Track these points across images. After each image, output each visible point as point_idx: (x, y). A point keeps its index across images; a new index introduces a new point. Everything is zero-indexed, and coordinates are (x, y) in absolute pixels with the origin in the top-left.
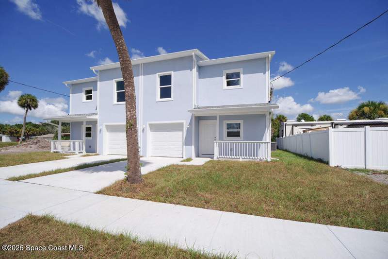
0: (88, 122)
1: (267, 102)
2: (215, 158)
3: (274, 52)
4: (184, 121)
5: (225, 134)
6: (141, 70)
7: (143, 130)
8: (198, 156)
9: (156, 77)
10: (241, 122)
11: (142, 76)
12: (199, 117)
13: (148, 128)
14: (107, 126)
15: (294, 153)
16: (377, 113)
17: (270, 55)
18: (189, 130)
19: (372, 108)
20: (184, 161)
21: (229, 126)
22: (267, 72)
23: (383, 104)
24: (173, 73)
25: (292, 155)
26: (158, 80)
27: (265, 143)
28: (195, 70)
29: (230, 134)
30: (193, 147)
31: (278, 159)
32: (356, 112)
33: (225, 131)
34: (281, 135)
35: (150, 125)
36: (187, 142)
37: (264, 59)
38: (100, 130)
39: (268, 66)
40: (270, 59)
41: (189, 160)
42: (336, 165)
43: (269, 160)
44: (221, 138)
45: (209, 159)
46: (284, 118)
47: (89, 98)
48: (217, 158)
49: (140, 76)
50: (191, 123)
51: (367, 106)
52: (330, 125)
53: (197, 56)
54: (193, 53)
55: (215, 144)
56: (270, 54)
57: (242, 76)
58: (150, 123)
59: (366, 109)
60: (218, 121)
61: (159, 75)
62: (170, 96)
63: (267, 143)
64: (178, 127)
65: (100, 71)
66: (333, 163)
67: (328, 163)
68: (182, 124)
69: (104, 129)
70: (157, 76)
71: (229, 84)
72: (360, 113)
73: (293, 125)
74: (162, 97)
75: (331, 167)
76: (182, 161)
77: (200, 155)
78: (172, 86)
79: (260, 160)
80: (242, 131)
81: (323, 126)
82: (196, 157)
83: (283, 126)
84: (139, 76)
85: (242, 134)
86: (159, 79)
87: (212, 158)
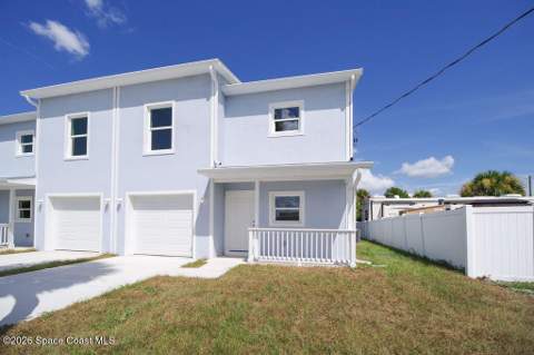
0: (20, 192)
1: (348, 159)
2: (251, 261)
3: (360, 71)
4: (195, 192)
5: (272, 215)
6: (116, 97)
7: (119, 206)
8: (221, 253)
9: (142, 112)
10: (301, 194)
11: (118, 109)
12: (224, 184)
13: (128, 203)
14: (52, 198)
15: (391, 248)
16: (502, 188)
17: (353, 77)
18: (203, 208)
19: (494, 181)
20: (189, 266)
21: (279, 201)
22: (348, 108)
23: (509, 175)
24: (174, 104)
25: (387, 251)
26: (148, 117)
27: (346, 233)
28: (215, 99)
29: (281, 217)
30: (211, 238)
31: (369, 263)
32: (471, 186)
33: (272, 210)
34: (364, 217)
35: (131, 197)
36: (200, 230)
37: (343, 84)
38: (40, 206)
39: (349, 97)
40: (353, 84)
41: (199, 263)
42: (481, 276)
43: (353, 265)
44: (264, 223)
45: (240, 261)
46: (365, 193)
47: (28, 149)
48: (255, 260)
49: (114, 109)
50: (206, 195)
51: (488, 177)
52: (437, 204)
53: (219, 75)
54: (211, 67)
55: (251, 233)
56: (354, 74)
57: (302, 113)
58: (132, 193)
59: (486, 182)
60: (257, 191)
61: (148, 108)
62: (169, 147)
63: (350, 232)
64: (182, 202)
65: (42, 100)
66: (474, 272)
67: (463, 271)
68: (190, 197)
69: (48, 203)
70: (146, 109)
71: (279, 127)
72: (477, 188)
73: (383, 204)
74: (154, 147)
75: (470, 279)
76: (184, 266)
77: (227, 252)
78: (173, 127)
79: (337, 263)
80: (302, 210)
81: (427, 205)
82: (218, 256)
83: (367, 204)
84: (112, 108)
85: (302, 216)
86: (149, 115)
87: (246, 258)
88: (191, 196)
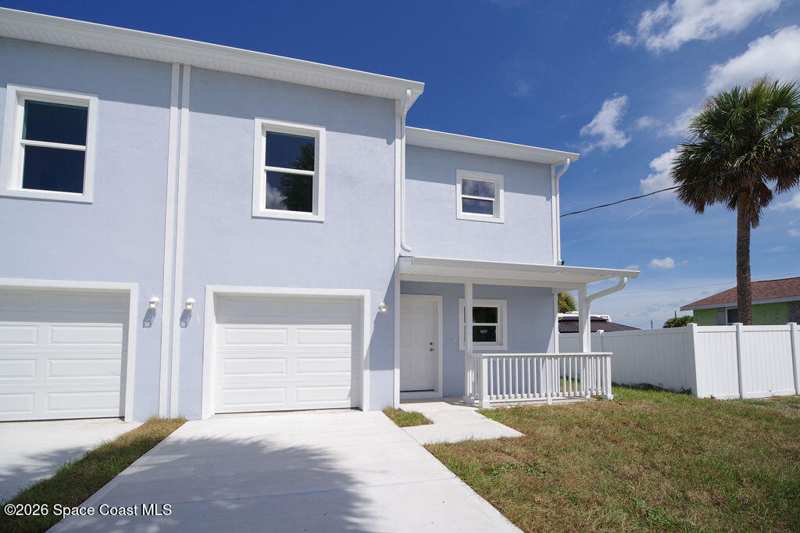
1: (555, 264)
3: (576, 155)
4: (366, 293)
6: (179, 84)
7: (186, 315)
10: (499, 305)
11: (185, 111)
13: (212, 307)
17: (568, 161)
26: (262, 144)
30: (397, 374)
35: (218, 296)
37: (547, 167)
39: (555, 184)
42: (709, 396)
49: (174, 110)
50: (390, 302)
54: (408, 91)
57: (502, 192)
61: (263, 126)
64: (346, 310)
66: (703, 392)
70: (259, 128)
71: (467, 206)
78: (322, 173)
80: (500, 326)
84: (169, 106)
85: (500, 334)
86: (263, 140)
88: (360, 300)
